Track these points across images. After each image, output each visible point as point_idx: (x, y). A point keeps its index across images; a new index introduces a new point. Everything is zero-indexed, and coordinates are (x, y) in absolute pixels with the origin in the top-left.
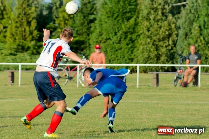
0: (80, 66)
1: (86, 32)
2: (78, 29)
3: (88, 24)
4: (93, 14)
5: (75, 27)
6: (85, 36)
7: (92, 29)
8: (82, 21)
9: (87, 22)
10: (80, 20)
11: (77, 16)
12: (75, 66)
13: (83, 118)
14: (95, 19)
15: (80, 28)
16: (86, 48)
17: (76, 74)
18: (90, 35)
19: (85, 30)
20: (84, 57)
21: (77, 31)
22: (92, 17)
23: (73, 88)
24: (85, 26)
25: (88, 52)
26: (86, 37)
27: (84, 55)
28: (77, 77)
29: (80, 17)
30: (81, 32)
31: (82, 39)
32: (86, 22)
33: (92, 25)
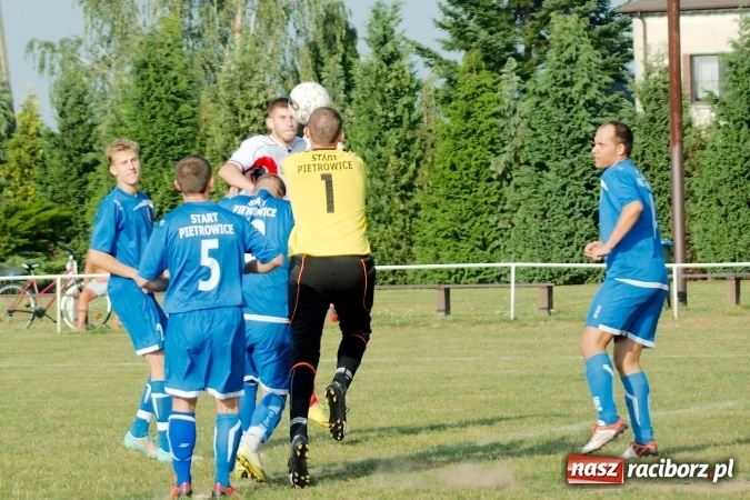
0: (64, 281)
1: (74, 195)
2: (56, 188)
3: (80, 175)
4: (91, 149)
5: (48, 184)
6: (73, 204)
7: (90, 187)
8: (64, 169)
9: (78, 169)
10: (59, 167)
11: (52, 157)
12: (51, 281)
13: (73, 410)
14: (96, 163)
15: (61, 185)
16: (77, 233)
17: (55, 298)
18: (87, 204)
19: (71, 191)
20: (71, 257)
21: (54, 192)
22: (88, 158)
23: (48, 336)
24: (72, 181)
25: (83, 243)
26: (77, 208)
27: (71, 253)
28: (56, 307)
29: (61, 158)
30: (62, 195)
31: (67, 213)
32: (75, 171)
33: (91, 176)
